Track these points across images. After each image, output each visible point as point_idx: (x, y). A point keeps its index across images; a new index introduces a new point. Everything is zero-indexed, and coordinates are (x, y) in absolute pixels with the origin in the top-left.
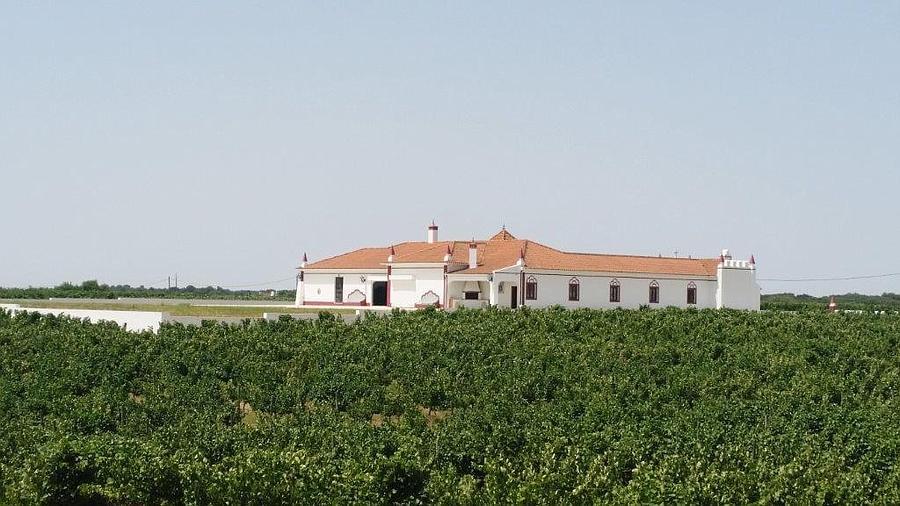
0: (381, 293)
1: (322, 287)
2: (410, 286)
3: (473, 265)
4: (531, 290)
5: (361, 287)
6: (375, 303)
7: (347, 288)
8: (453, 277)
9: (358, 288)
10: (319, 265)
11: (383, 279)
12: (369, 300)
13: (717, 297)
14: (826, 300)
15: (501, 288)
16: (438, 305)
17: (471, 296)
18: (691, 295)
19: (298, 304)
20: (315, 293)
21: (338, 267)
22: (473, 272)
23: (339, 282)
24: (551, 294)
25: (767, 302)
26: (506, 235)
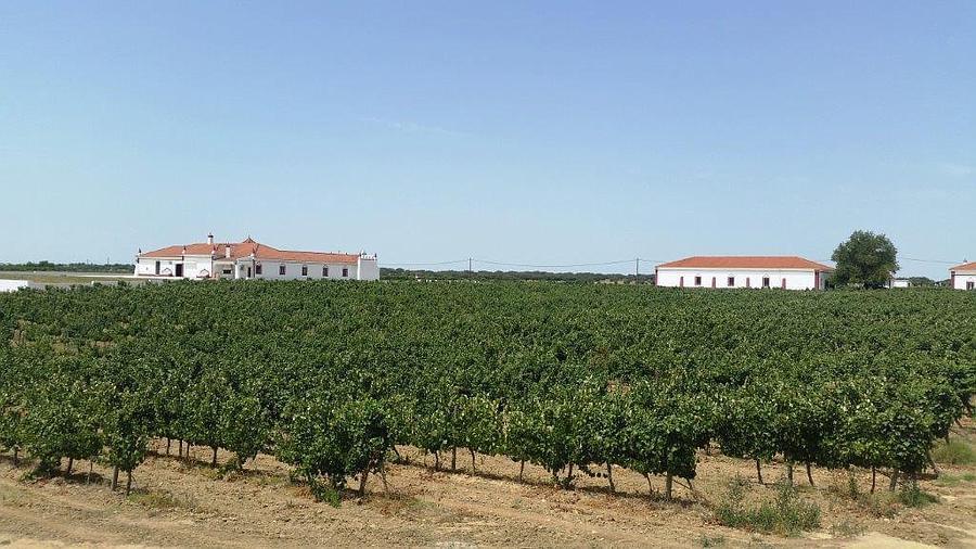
0: (179, 269)
1: (148, 266)
2: (194, 266)
3: (228, 256)
4: (259, 269)
5: (170, 267)
6: (177, 275)
7: (162, 267)
8: (215, 263)
9: (168, 267)
10: (151, 255)
11: (180, 262)
12: (174, 273)
13: (358, 274)
14: (414, 273)
15: (242, 268)
16: (208, 276)
17: (226, 272)
18: (345, 272)
19: (135, 276)
20: (145, 269)
21: (158, 255)
22: (228, 260)
23: (158, 264)
24: (270, 272)
25: (385, 273)
26: (250, 241)
